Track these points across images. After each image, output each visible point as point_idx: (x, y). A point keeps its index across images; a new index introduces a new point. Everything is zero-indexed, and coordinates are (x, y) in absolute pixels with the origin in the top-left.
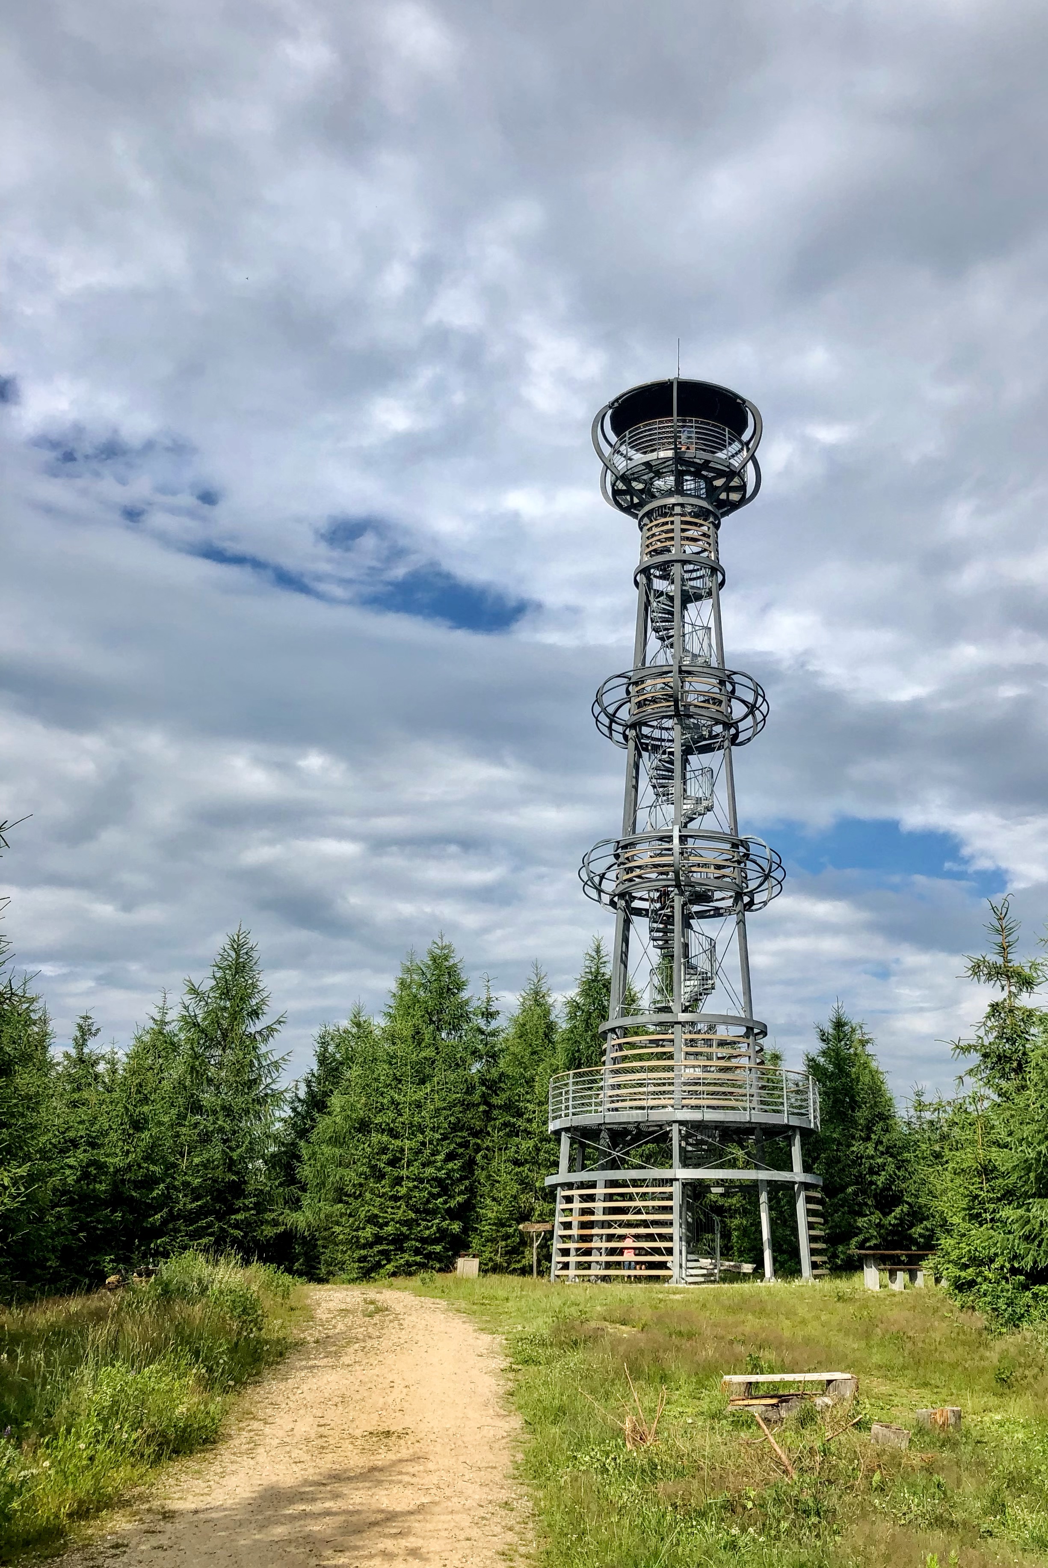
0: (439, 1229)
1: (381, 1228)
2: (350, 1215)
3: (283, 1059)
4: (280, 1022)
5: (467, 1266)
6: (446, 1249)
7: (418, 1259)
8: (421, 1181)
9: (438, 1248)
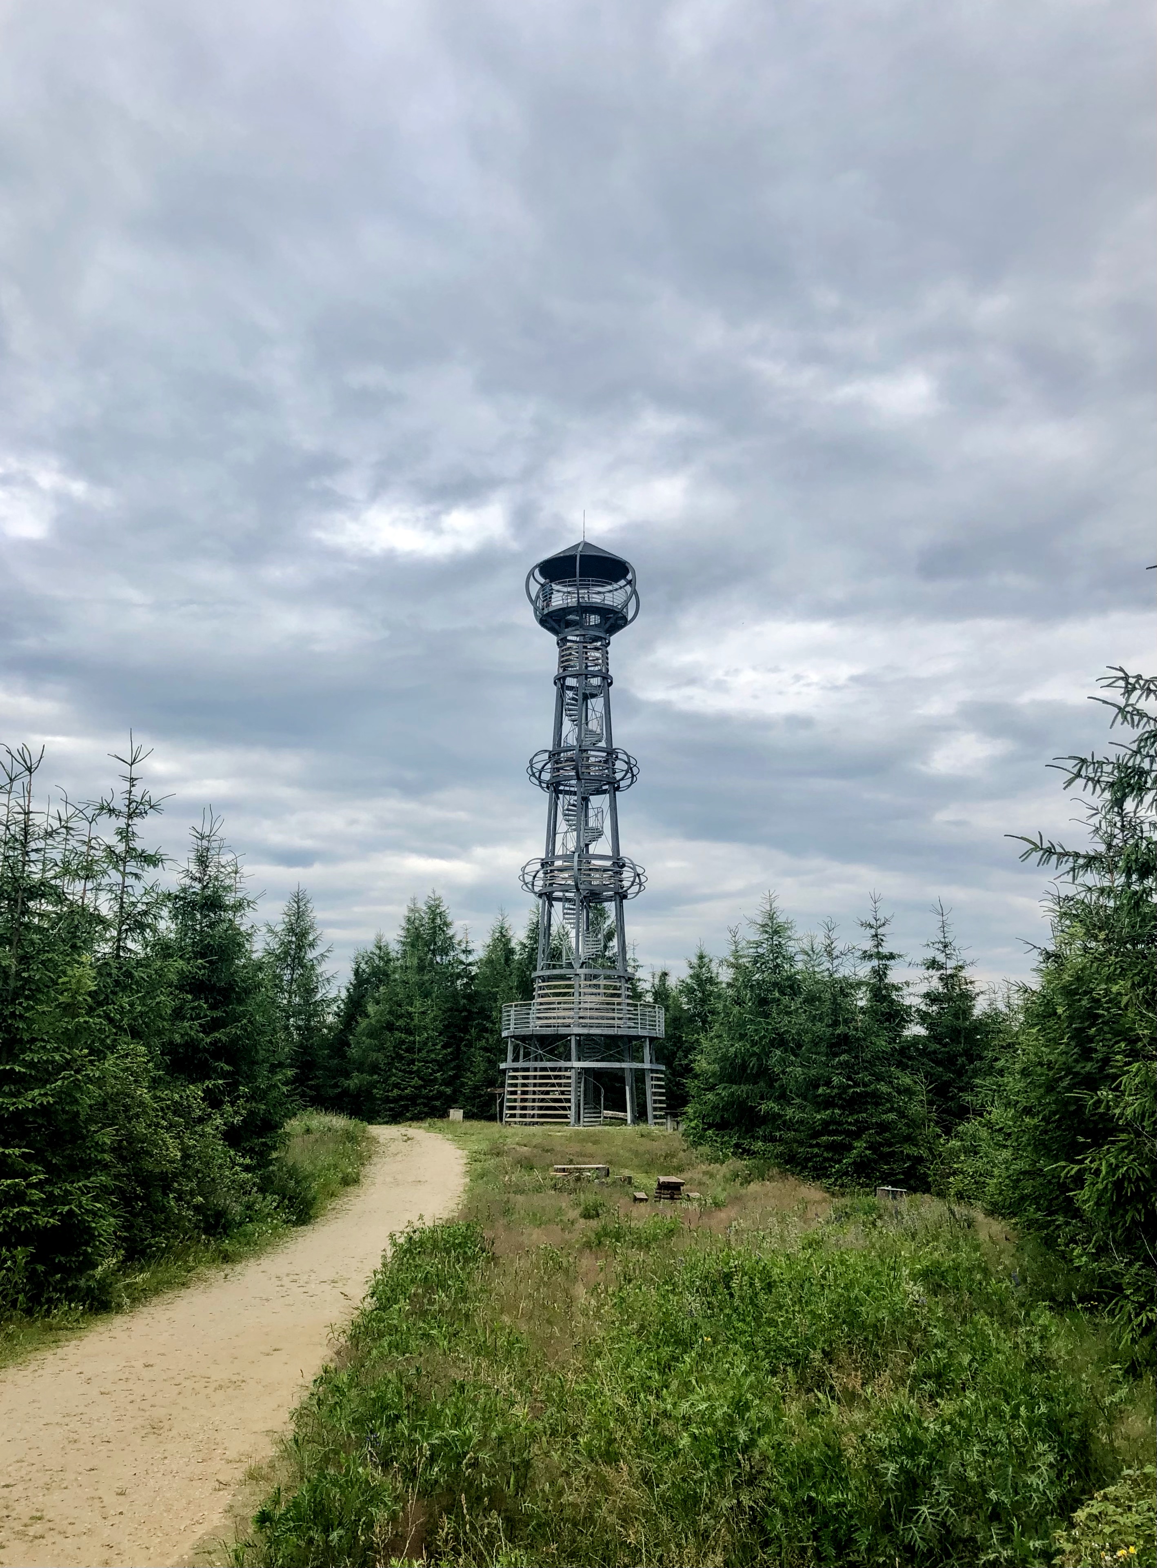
0: (439, 1092)
1: (403, 1090)
2: (383, 1082)
3: (333, 976)
4: (328, 951)
5: (456, 1114)
6: (443, 1104)
7: (426, 1109)
8: (427, 1062)
9: (438, 1103)
